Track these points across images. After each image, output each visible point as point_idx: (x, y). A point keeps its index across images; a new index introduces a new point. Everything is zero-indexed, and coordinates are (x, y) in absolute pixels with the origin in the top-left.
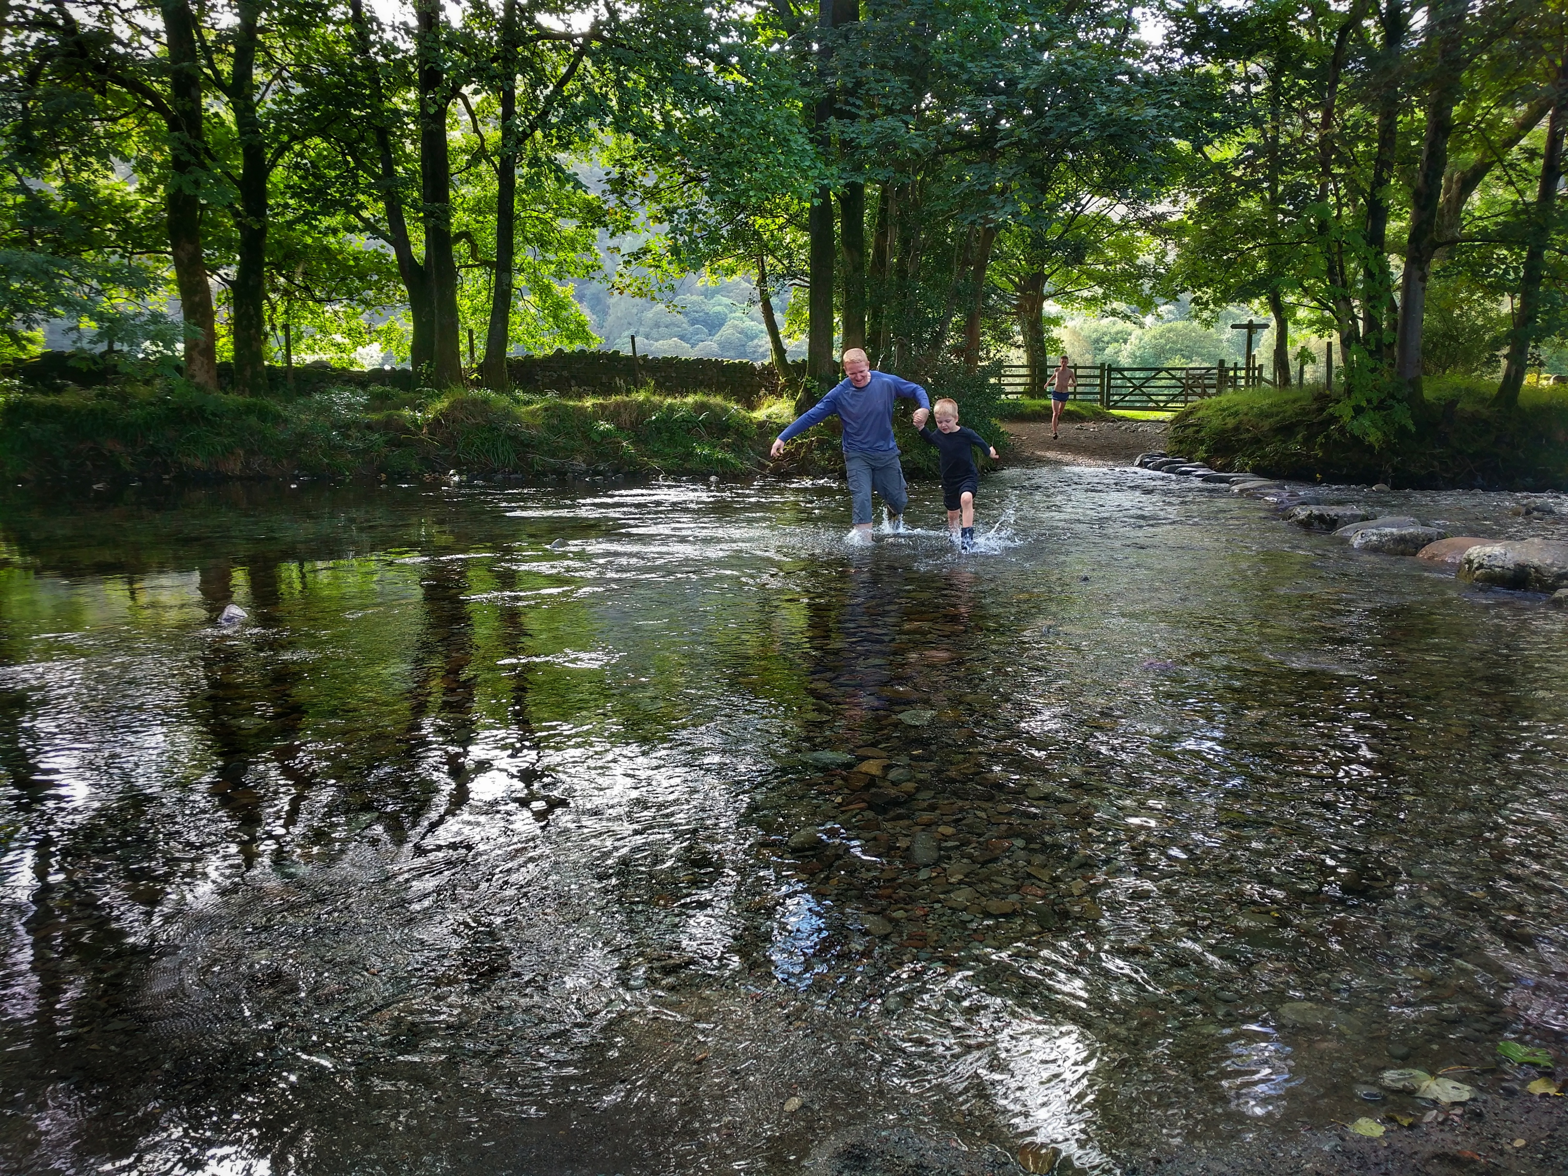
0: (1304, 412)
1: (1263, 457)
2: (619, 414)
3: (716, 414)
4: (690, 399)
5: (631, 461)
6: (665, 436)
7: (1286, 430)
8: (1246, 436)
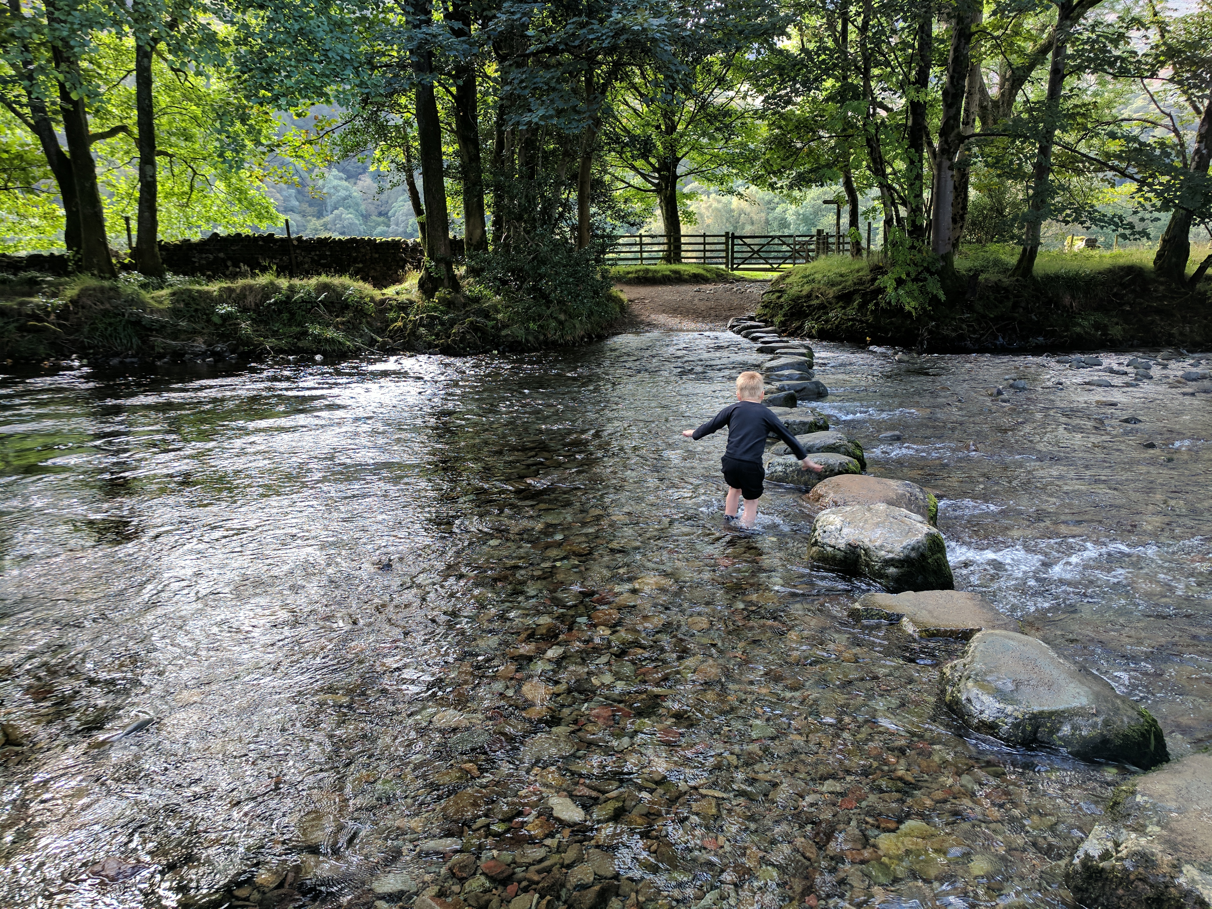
0: (861, 282)
1: (827, 321)
2: (245, 297)
3: (338, 293)
4: (314, 281)
5: (248, 341)
6: (285, 316)
7: (845, 298)
8: (815, 302)
